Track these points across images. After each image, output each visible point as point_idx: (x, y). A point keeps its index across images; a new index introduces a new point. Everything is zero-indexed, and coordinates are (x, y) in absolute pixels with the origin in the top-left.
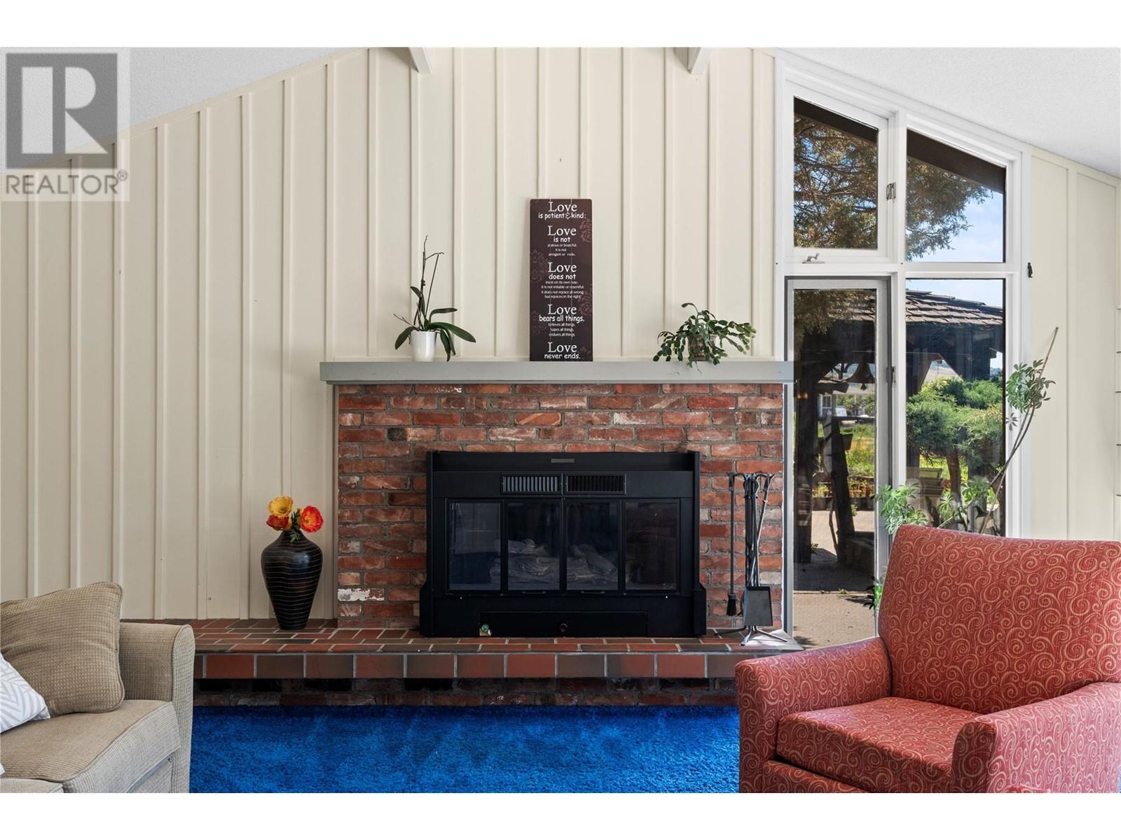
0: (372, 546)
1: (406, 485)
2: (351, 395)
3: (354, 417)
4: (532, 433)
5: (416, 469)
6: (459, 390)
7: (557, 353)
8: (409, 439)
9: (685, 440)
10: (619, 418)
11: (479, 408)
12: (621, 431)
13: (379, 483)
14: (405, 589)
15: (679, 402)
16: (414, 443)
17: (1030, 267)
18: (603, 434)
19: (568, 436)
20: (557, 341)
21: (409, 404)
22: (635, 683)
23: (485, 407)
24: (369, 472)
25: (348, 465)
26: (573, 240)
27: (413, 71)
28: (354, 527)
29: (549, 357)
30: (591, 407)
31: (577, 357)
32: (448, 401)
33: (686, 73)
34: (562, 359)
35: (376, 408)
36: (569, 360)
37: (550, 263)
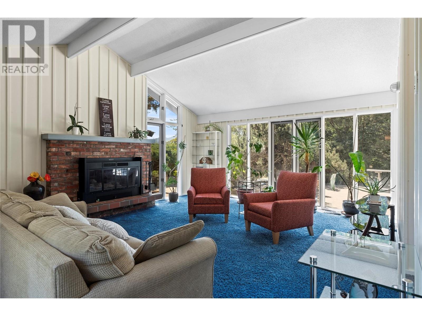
0: (61, 184)
1: (71, 167)
2: (54, 143)
3: (56, 149)
4: (103, 153)
5: (74, 163)
6: (85, 143)
7: (106, 135)
8: (72, 155)
9: (135, 155)
10: (122, 150)
11: (90, 147)
12: (122, 153)
13: (63, 167)
14: (71, 194)
15: (133, 147)
16: (73, 156)
17: (182, 125)
18: (119, 153)
19: (111, 154)
20: (106, 132)
21: (72, 146)
22: (129, 207)
23: (92, 147)
24: (60, 164)
25: (54, 162)
26: (109, 109)
27: (67, 58)
28: (56, 179)
29: (105, 135)
30: (116, 148)
31: (111, 136)
32: (83, 145)
33: (130, 77)
34: (108, 136)
35: (62, 147)
36: (109, 136)
37: (104, 114)
